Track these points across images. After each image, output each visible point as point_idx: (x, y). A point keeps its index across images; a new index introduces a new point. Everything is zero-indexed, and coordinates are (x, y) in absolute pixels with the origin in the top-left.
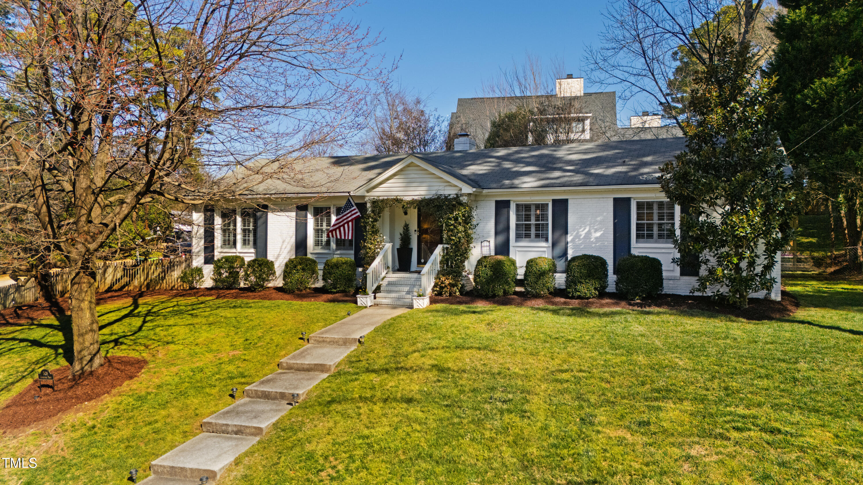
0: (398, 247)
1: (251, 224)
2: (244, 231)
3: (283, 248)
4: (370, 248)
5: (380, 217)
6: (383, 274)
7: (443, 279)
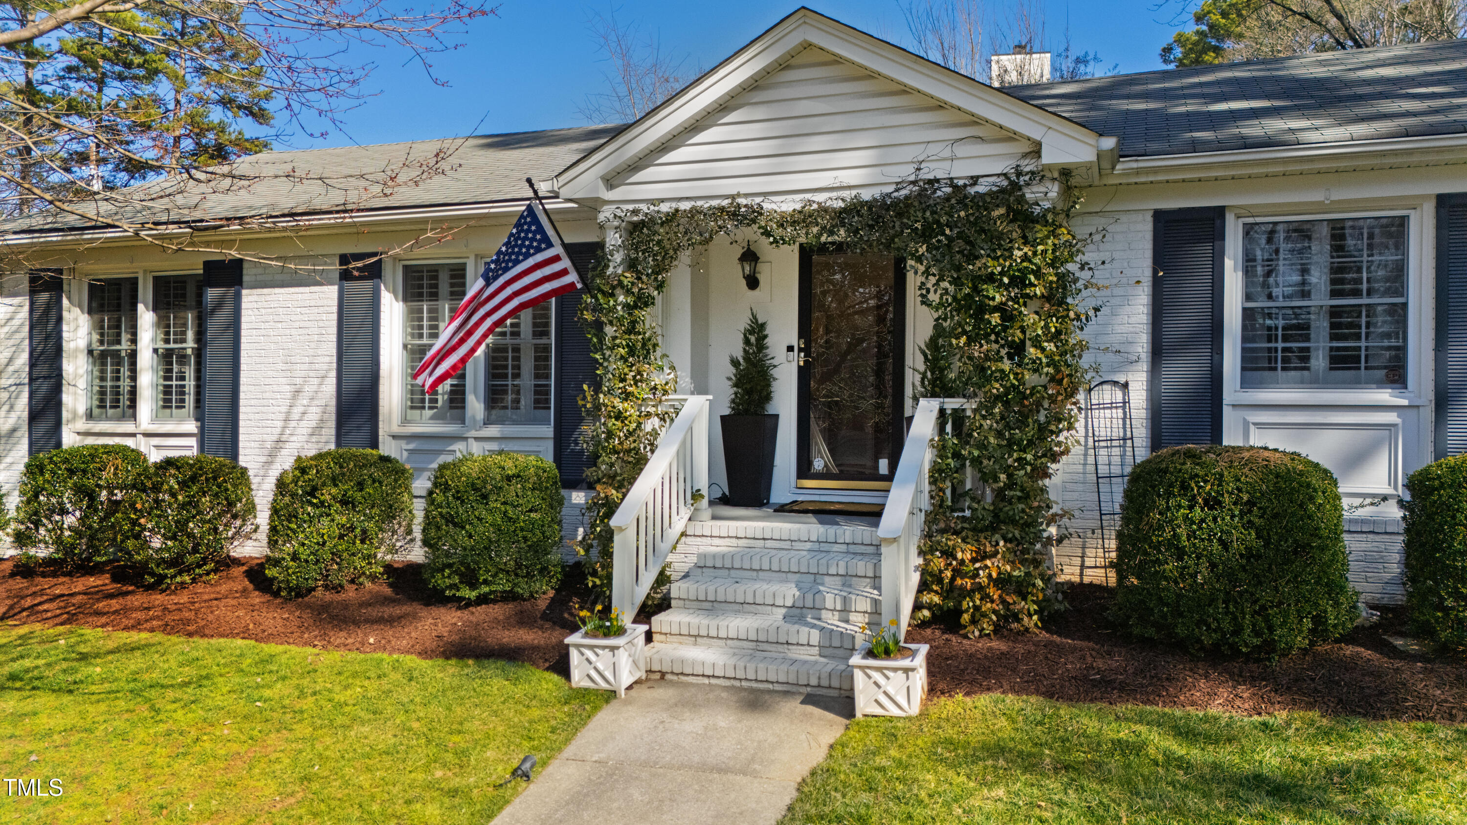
0: (727, 412)
1: (190, 335)
2: (166, 358)
3: (295, 415)
4: (619, 416)
5: (660, 287)
6: (679, 524)
7: (965, 554)
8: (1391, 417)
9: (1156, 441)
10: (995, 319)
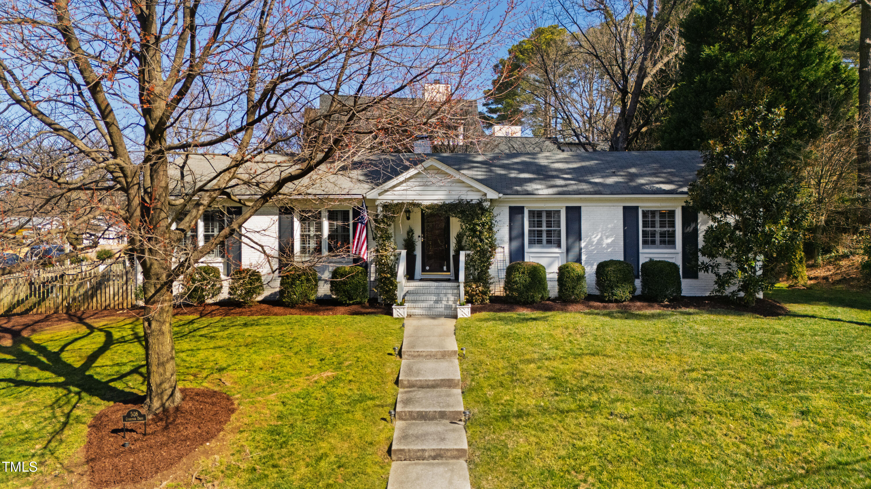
7: (474, 286)
8: (558, 255)
9: (511, 261)
10: (478, 233)
